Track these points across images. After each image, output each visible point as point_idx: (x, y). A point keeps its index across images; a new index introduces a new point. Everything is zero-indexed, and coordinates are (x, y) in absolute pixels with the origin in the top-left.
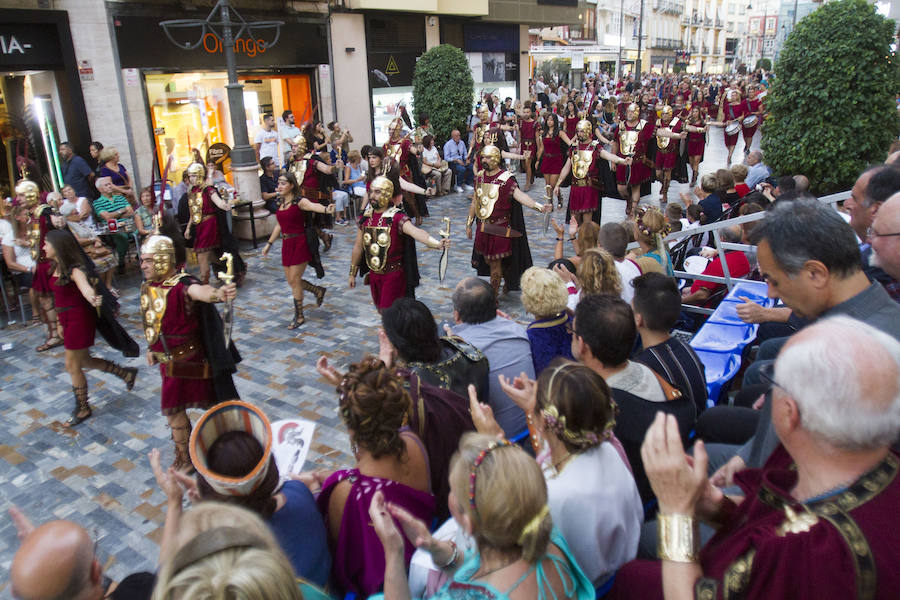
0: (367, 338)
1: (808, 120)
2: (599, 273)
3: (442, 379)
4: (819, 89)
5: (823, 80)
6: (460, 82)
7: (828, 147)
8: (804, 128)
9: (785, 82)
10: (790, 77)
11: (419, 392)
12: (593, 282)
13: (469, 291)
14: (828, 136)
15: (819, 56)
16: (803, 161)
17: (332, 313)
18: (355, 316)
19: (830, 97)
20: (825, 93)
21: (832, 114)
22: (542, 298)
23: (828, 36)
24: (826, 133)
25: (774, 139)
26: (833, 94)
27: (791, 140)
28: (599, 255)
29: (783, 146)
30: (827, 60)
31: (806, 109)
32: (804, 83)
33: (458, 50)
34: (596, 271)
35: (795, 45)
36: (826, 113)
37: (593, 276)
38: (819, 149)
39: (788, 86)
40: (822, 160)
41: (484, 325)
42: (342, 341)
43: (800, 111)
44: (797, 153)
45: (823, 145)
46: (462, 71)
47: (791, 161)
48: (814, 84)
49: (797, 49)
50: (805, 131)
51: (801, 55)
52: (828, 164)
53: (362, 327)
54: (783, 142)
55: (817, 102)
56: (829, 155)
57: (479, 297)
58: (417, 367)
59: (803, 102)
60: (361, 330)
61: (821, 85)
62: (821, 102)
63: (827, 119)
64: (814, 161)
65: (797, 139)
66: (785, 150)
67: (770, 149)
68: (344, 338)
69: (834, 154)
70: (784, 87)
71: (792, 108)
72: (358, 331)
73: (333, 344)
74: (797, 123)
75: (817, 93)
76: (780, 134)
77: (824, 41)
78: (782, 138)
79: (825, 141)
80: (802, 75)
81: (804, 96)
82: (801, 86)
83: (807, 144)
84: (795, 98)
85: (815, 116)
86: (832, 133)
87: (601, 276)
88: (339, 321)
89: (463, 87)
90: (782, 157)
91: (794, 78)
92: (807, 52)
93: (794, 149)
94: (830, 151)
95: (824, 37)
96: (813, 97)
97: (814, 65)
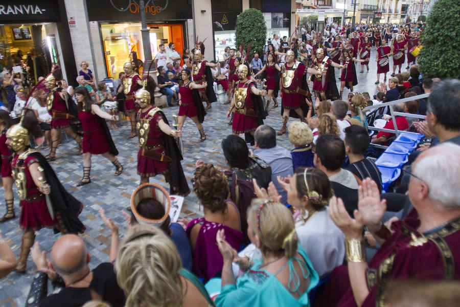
0: (210, 158)
1: (444, 48)
2: (328, 126)
3: (248, 176)
4: (451, 31)
5: (453, 26)
6: (260, 28)
7: (454, 63)
8: (441, 52)
9: (432, 28)
10: (435, 25)
11: (236, 182)
12: (325, 130)
13: (263, 132)
14: (454, 56)
15: (451, 14)
16: (440, 70)
17: (192, 145)
18: (204, 147)
19: (457, 36)
20: (454, 34)
21: (457, 45)
22: (301, 136)
23: (456, 3)
24: (454, 55)
25: (425, 59)
26: (458, 34)
27: (434, 59)
28: (329, 117)
29: (429, 62)
30: (456, 16)
31: (443, 42)
32: (443, 28)
33: (259, 12)
34: (327, 125)
35: (438, 8)
36: (454, 44)
37: (325, 127)
38: (449, 64)
39: (434, 30)
40: (450, 69)
41: (270, 150)
42: (197, 159)
43: (439, 43)
44: (437, 66)
45: (451, 61)
46: (261, 22)
47: (433, 70)
48: (448, 29)
49: (439, 10)
50: (442, 54)
51: (441, 13)
52: (454, 72)
53: (207, 152)
54: (429, 60)
55: (449, 38)
56: (455, 67)
57: (267, 135)
58: (236, 170)
59: (442, 38)
60: (207, 154)
61: (452, 29)
62: (451, 38)
63: (454, 47)
64: (446, 70)
65: (437, 58)
66: (431, 64)
67: (423, 64)
68: (198, 157)
69: (457, 66)
70: (431, 30)
71: (435, 42)
72: (206, 154)
73: (193, 160)
74: (438, 49)
75: (449, 34)
76: (428, 56)
77: (454, 5)
78: (429, 58)
79: (453, 59)
80: (442, 24)
81: (442, 36)
82: (441, 30)
83: (443, 61)
84: (438, 36)
85: (448, 46)
86: (457, 55)
87: (330, 127)
88: (197, 149)
89: (261, 31)
90: (429, 68)
91: (437, 26)
92: (445, 12)
93: (435, 63)
94: (455, 65)
95: (455, 3)
96: (447, 36)
97: (448, 18)
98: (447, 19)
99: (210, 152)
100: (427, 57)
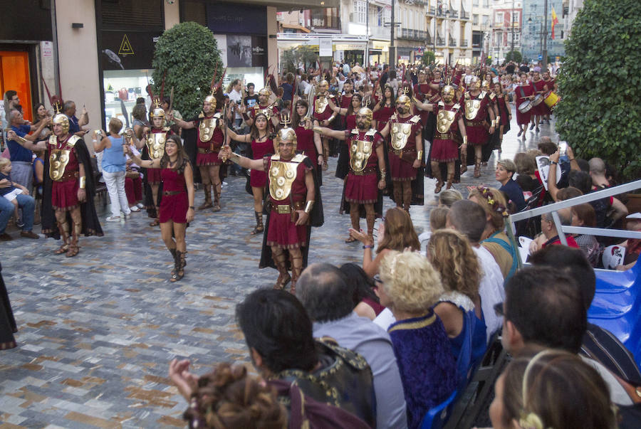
0: (125, 360)
1: (608, 100)
2: (458, 256)
3: (328, 393)
4: (617, 67)
5: (620, 57)
6: (209, 63)
7: (632, 128)
8: (604, 108)
9: (579, 60)
10: (584, 55)
11: (303, 411)
12: (452, 267)
13: (317, 278)
14: (631, 116)
15: (614, 33)
16: (606, 144)
17: (74, 331)
18: (105, 334)
19: (629, 75)
20: (624, 71)
21: (633, 93)
23: (621, 12)
24: (628, 113)
25: (572, 121)
26: (631, 72)
27: (591, 122)
28: (449, 234)
29: (582, 128)
30: (623, 37)
31: (604, 88)
32: (601, 61)
33: (205, 29)
34: (455, 254)
35: (587, 22)
36: (628, 92)
37: (451, 261)
38: (622, 131)
39: (583, 64)
40: (625, 142)
41: (342, 322)
42: (93, 365)
43: (598, 90)
44: (599, 135)
45: (625, 125)
46: (210, 51)
47: (592, 144)
48: (611, 62)
49: (589, 25)
50: (605, 112)
51: (594, 32)
52: (632, 146)
53: (115, 346)
54: (582, 123)
55: (615, 80)
56: (634, 136)
57: (328, 286)
58: (293, 378)
59: (602, 80)
60: (114, 351)
61: (619, 63)
62: (620, 81)
63: (628, 98)
64: (618, 144)
65: (596, 120)
66: (585, 132)
67: (568, 132)
68: (94, 361)
69: (639, 135)
70: (579, 65)
71: (588, 87)
72: (112, 351)
73: (81, 369)
74: (595, 103)
75: (615, 71)
76: (578, 115)
77: (618, 17)
78: (581, 119)
79: (628, 121)
80: (598, 52)
81: (601, 75)
82: (598, 64)
83: (608, 125)
84: (592, 77)
85: (616, 95)
86: (635, 113)
87: (461, 259)
88: (85, 340)
89: (212, 70)
90: (581, 140)
91: (590, 55)
92: (601, 28)
93: (595, 130)
94: (633, 132)
95: (618, 13)
96: (611, 75)
97: (611, 41)
98: (607, 42)
99: (121, 346)
100: (577, 118)
